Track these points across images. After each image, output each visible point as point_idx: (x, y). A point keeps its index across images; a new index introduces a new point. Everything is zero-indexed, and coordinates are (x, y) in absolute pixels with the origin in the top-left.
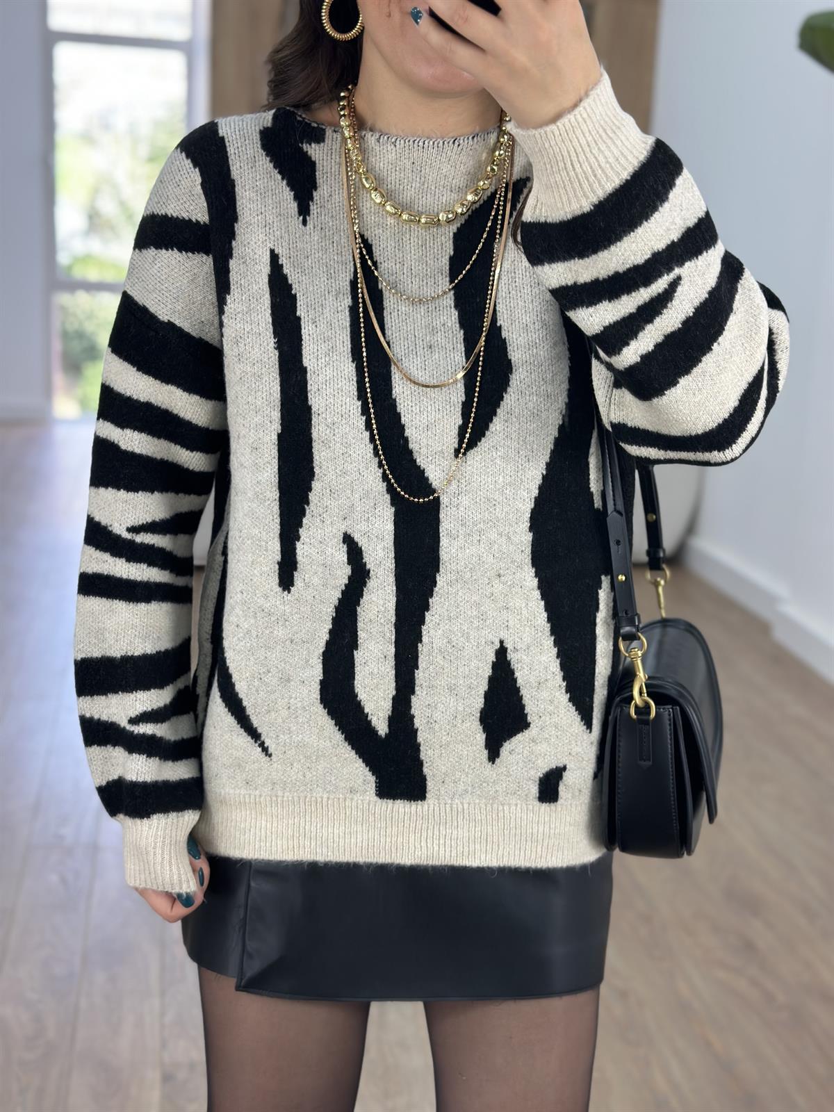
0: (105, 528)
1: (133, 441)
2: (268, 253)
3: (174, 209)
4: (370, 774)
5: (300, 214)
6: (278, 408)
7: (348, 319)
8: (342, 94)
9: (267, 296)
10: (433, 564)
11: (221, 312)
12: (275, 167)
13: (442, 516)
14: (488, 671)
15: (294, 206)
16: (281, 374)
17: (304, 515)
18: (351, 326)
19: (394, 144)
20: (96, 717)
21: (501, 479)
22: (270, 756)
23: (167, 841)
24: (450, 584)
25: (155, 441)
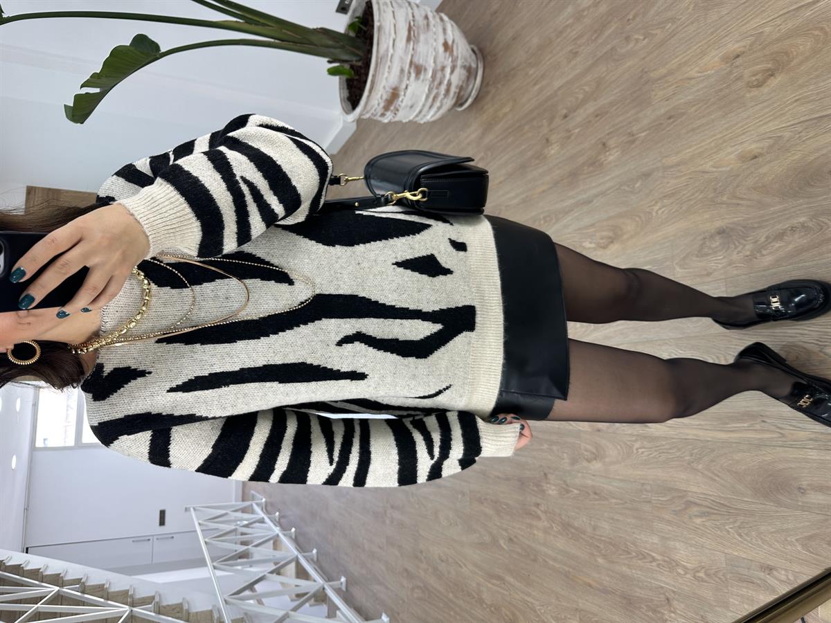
0: (330, 476)
1: (282, 463)
2: (169, 393)
3: (145, 449)
4: (462, 334)
5: (145, 376)
6: (264, 384)
7: (209, 345)
8: (74, 352)
9: (197, 393)
10: (353, 298)
11: (206, 419)
12: (116, 392)
13: (327, 293)
14: (409, 272)
15: (140, 380)
16: (244, 383)
17: (326, 368)
18: (213, 344)
19: (106, 323)
20: (428, 474)
21: (306, 260)
22: (451, 385)
23: (495, 438)
24: (364, 290)
25: (282, 450)
